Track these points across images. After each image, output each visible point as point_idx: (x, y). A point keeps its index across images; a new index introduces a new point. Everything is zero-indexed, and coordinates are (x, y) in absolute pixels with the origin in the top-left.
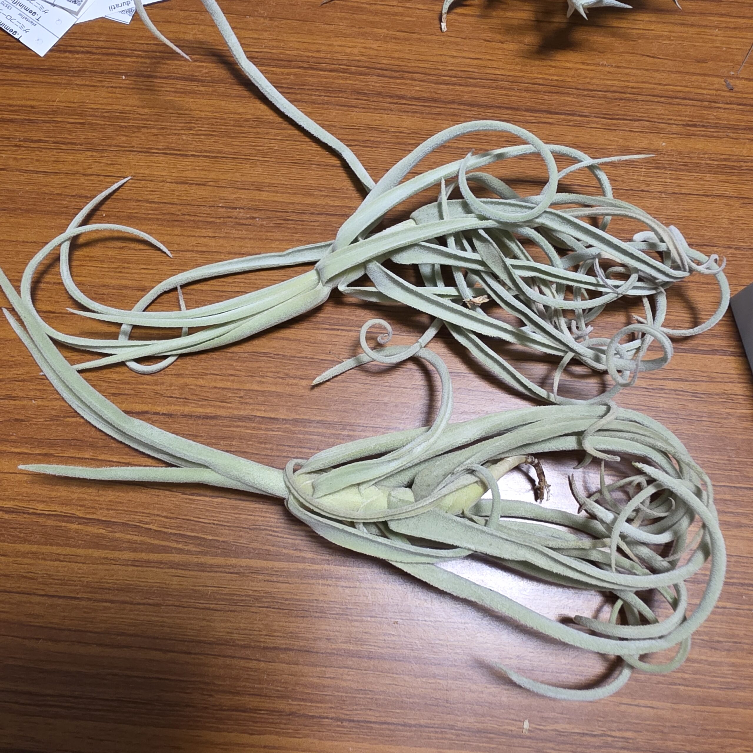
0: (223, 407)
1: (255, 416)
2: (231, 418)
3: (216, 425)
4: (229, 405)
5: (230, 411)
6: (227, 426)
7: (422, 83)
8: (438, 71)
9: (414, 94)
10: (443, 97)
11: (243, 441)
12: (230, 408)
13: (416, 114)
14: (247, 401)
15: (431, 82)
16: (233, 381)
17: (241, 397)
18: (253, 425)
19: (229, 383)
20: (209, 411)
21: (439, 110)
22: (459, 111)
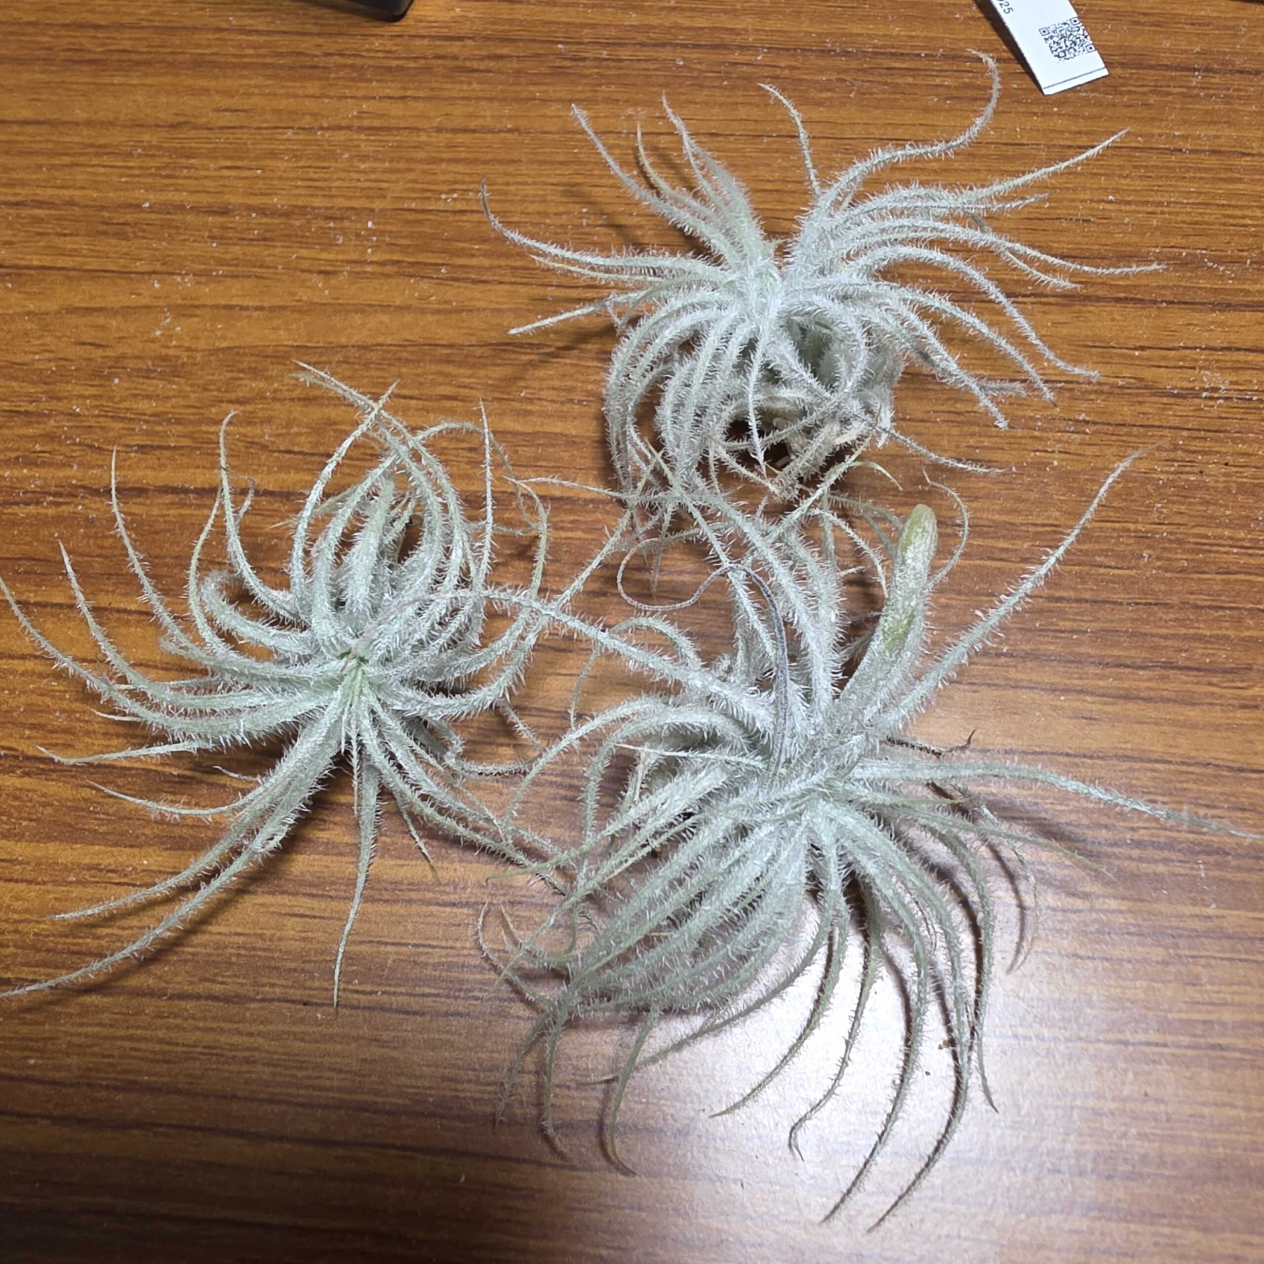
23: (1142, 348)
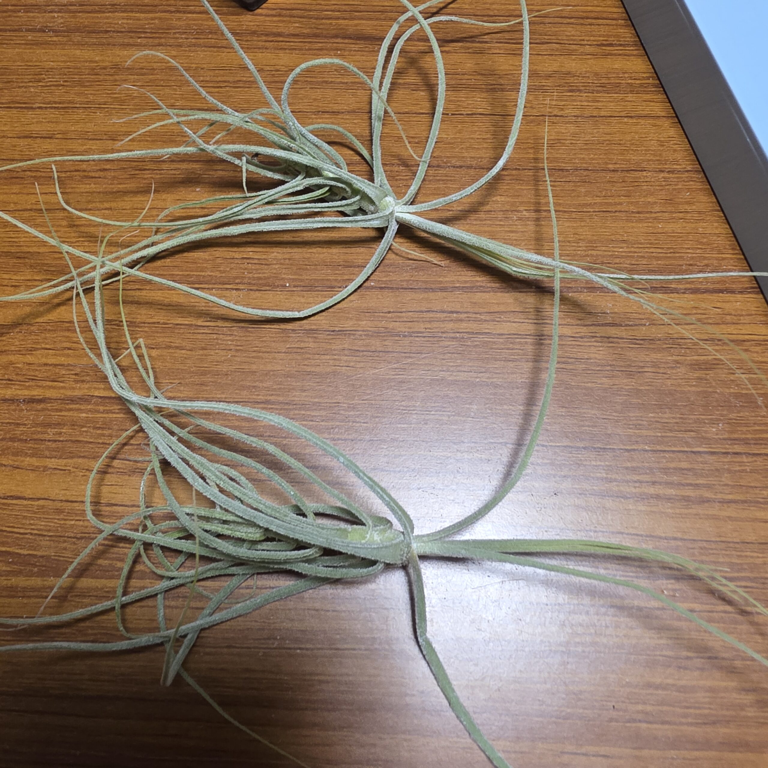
0: (54, 388)
1: (93, 396)
2: (63, 399)
3: (43, 410)
4: (62, 384)
5: (62, 391)
6: (57, 410)
7: (301, 20)
8: (320, 6)
9: (292, 31)
10: (325, 32)
11: (76, 427)
12: (63, 388)
13: (294, 51)
14: (84, 378)
15: (311, 18)
16: (68, 356)
17: (76, 374)
18: (89, 407)
19: (63, 359)
20: (36, 393)
21: (320, 45)
22: (344, 45)
23: (389, 312)
